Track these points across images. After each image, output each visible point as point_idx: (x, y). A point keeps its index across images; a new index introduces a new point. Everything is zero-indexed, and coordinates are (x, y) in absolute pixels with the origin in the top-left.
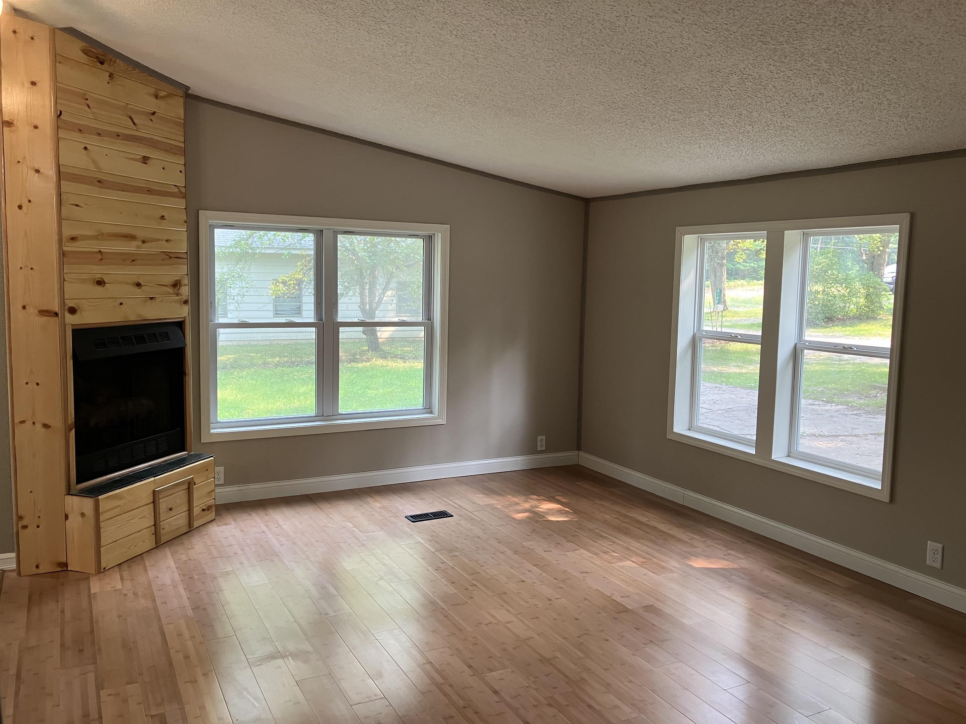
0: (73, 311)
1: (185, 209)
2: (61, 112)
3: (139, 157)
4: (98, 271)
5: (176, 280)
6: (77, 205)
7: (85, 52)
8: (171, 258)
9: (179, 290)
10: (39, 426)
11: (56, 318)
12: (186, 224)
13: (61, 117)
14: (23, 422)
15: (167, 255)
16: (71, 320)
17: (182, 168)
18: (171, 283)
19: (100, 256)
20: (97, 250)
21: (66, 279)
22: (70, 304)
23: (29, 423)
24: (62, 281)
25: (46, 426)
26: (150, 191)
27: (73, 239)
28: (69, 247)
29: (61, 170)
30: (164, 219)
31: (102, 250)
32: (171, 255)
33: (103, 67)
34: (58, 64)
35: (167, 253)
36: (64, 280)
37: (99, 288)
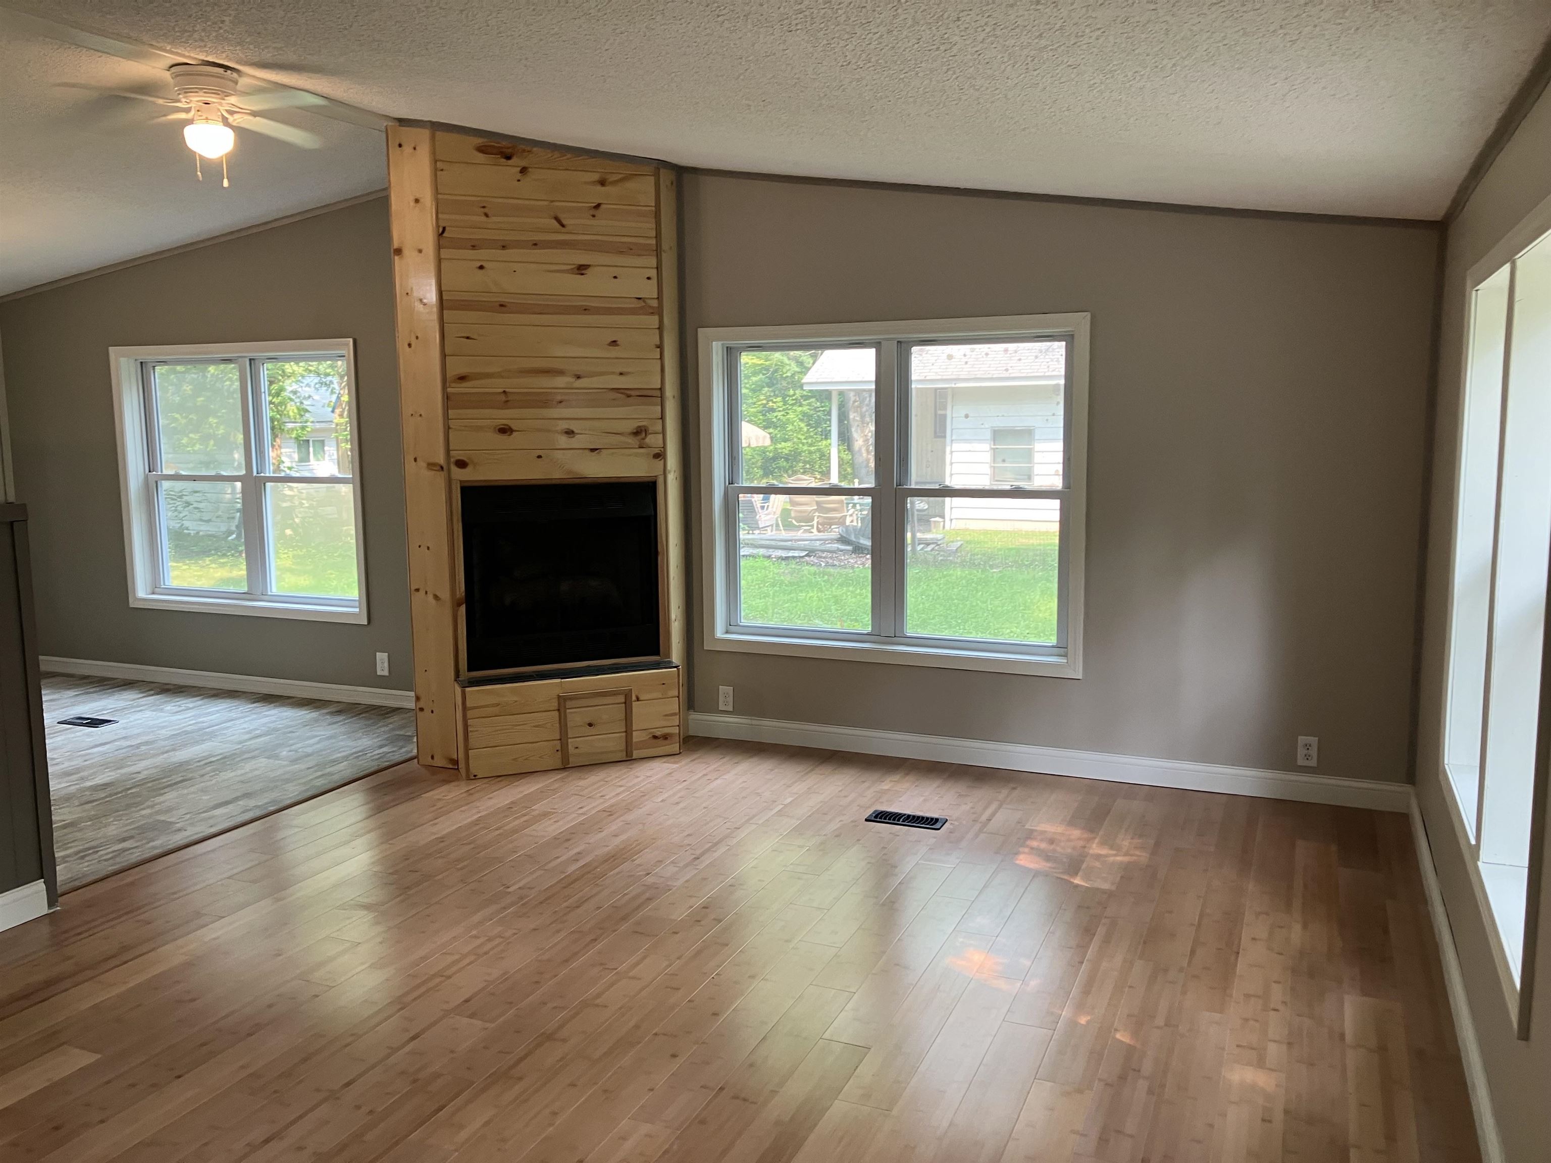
0: (461, 464)
1: (659, 328)
2: (444, 229)
3: (569, 267)
4: (504, 416)
5: (639, 427)
6: (468, 338)
7: (481, 149)
8: (629, 396)
9: (644, 439)
10: (430, 597)
11: (441, 473)
12: (659, 349)
13: (444, 235)
14: (417, 590)
15: (622, 393)
16: (460, 475)
17: (653, 273)
18: (629, 430)
19: (503, 398)
20: (501, 390)
21: (451, 426)
22: (456, 455)
23: (422, 592)
24: (447, 429)
25: (436, 597)
26: (586, 310)
27: (462, 378)
28: (456, 389)
29: (444, 298)
30: (617, 345)
31: (507, 390)
32: (629, 392)
33: (510, 162)
34: (439, 173)
35: (622, 391)
36: (449, 428)
37: (504, 437)
